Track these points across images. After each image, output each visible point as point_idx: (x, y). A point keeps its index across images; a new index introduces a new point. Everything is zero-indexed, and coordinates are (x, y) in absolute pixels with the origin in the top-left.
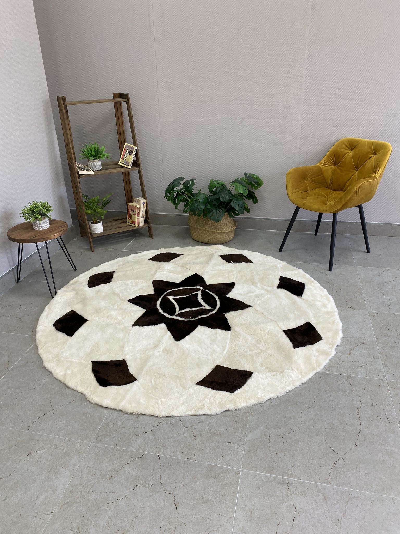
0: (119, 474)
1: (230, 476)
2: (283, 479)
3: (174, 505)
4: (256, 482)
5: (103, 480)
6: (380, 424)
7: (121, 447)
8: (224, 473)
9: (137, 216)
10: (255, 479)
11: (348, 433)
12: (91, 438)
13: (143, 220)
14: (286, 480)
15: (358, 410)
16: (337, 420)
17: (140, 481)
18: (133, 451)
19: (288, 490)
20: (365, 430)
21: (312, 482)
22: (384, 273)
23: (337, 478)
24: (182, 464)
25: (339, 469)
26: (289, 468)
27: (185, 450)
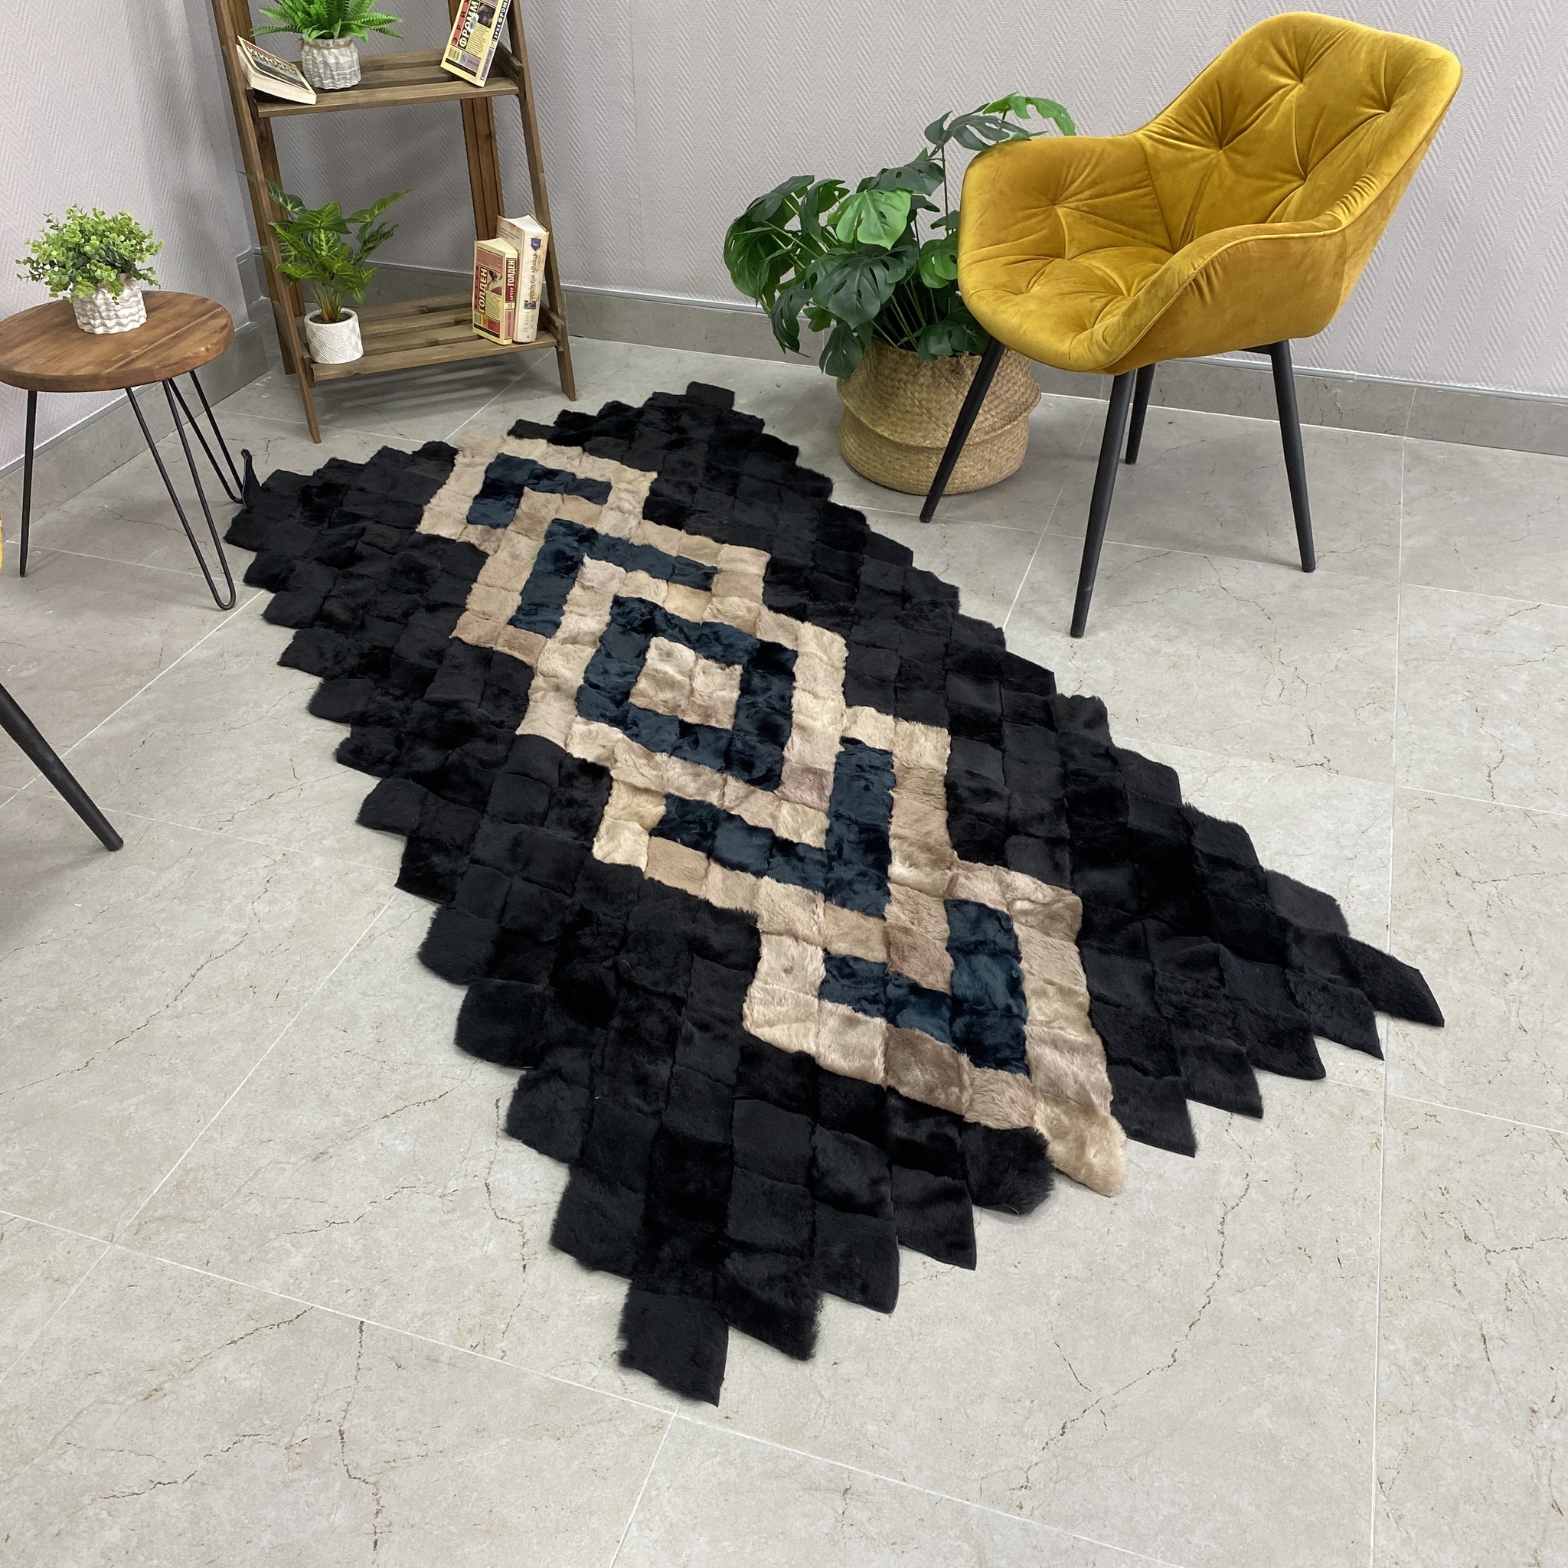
0: (186, 1383)
1: (622, 1435)
2: (831, 1470)
3: (369, 1528)
4: (719, 1470)
5: (121, 1398)
6: (1302, 1283)
7: (221, 1274)
8: (602, 1421)
9: (508, 299)
10: (718, 1459)
11: (1155, 1305)
12: (116, 1223)
13: (533, 317)
14: (845, 1476)
15: (1226, 1213)
16: (1125, 1245)
17: (261, 1420)
18: (265, 1295)
19: (840, 1518)
20: (1231, 1300)
21: (947, 1497)
22: (1513, 621)
23: (1054, 1489)
24: (446, 1368)
25: (1072, 1455)
26: (872, 1429)
27: (473, 1311)
